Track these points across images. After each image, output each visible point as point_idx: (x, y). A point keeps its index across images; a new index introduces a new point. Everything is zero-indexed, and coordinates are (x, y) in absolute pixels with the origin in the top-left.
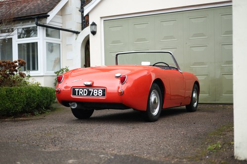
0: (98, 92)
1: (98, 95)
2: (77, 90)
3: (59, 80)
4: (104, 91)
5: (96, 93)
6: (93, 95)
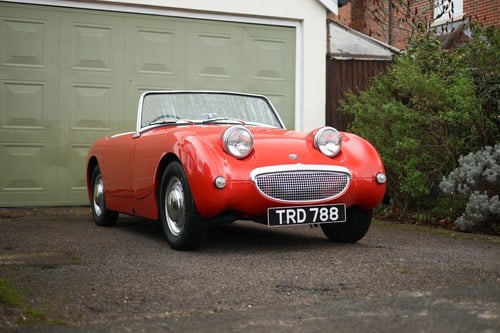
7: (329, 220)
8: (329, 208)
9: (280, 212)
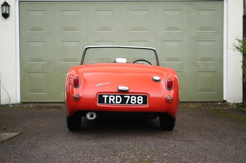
0: (137, 100)
1: (137, 103)
2: (106, 97)
3: (76, 83)
4: (145, 98)
5: (135, 100)
6: (129, 102)
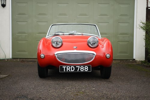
7: (84, 71)
8: (84, 66)
9: (64, 67)
